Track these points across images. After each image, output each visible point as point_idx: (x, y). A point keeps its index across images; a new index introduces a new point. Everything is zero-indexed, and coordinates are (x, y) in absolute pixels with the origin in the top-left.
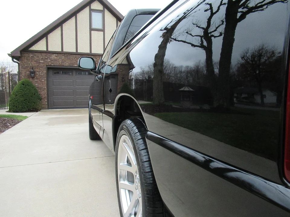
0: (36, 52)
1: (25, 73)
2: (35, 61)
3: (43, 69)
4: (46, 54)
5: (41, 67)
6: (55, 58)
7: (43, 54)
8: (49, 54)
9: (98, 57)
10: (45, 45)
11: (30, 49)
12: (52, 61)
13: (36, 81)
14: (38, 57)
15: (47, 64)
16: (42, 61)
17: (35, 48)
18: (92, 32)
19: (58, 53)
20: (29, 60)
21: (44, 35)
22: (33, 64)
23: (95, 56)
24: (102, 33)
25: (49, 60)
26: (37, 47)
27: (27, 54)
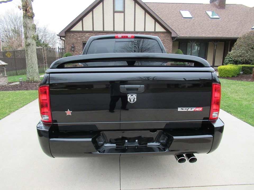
0: (75, 32)
1: (69, 47)
2: (75, 39)
3: (80, 44)
4: (82, 33)
5: (79, 43)
6: (88, 36)
7: (80, 33)
8: (84, 33)
9: (120, 34)
10: (82, 26)
11: (71, 30)
12: (86, 38)
13: (76, 54)
14: (77, 36)
15: (83, 41)
16: (80, 39)
17: (74, 29)
18: (115, 14)
19: (90, 32)
20: (71, 38)
21: (80, 19)
22: (74, 41)
23: (117, 33)
24: (123, 14)
25: (84, 38)
26: (76, 28)
27: (69, 34)
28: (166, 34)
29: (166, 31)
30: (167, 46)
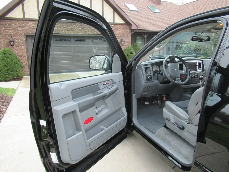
0: (13, 20)
1: (4, 41)
2: (13, 29)
3: (22, 37)
4: (23, 21)
5: (20, 35)
6: (33, 25)
7: (20, 21)
8: (26, 22)
9: (74, 24)
10: (22, 12)
11: (6, 17)
12: (30, 28)
13: (16, 49)
14: (15, 25)
15: (25, 32)
16: (20, 29)
17: (10, 15)
19: (35, 21)
20: (7, 28)
21: (20, 2)
22: (11, 32)
23: (71, 23)
25: (27, 28)
26: (13, 14)
27: (4, 21)
28: (125, 26)
29: (125, 23)
30: (127, 40)
